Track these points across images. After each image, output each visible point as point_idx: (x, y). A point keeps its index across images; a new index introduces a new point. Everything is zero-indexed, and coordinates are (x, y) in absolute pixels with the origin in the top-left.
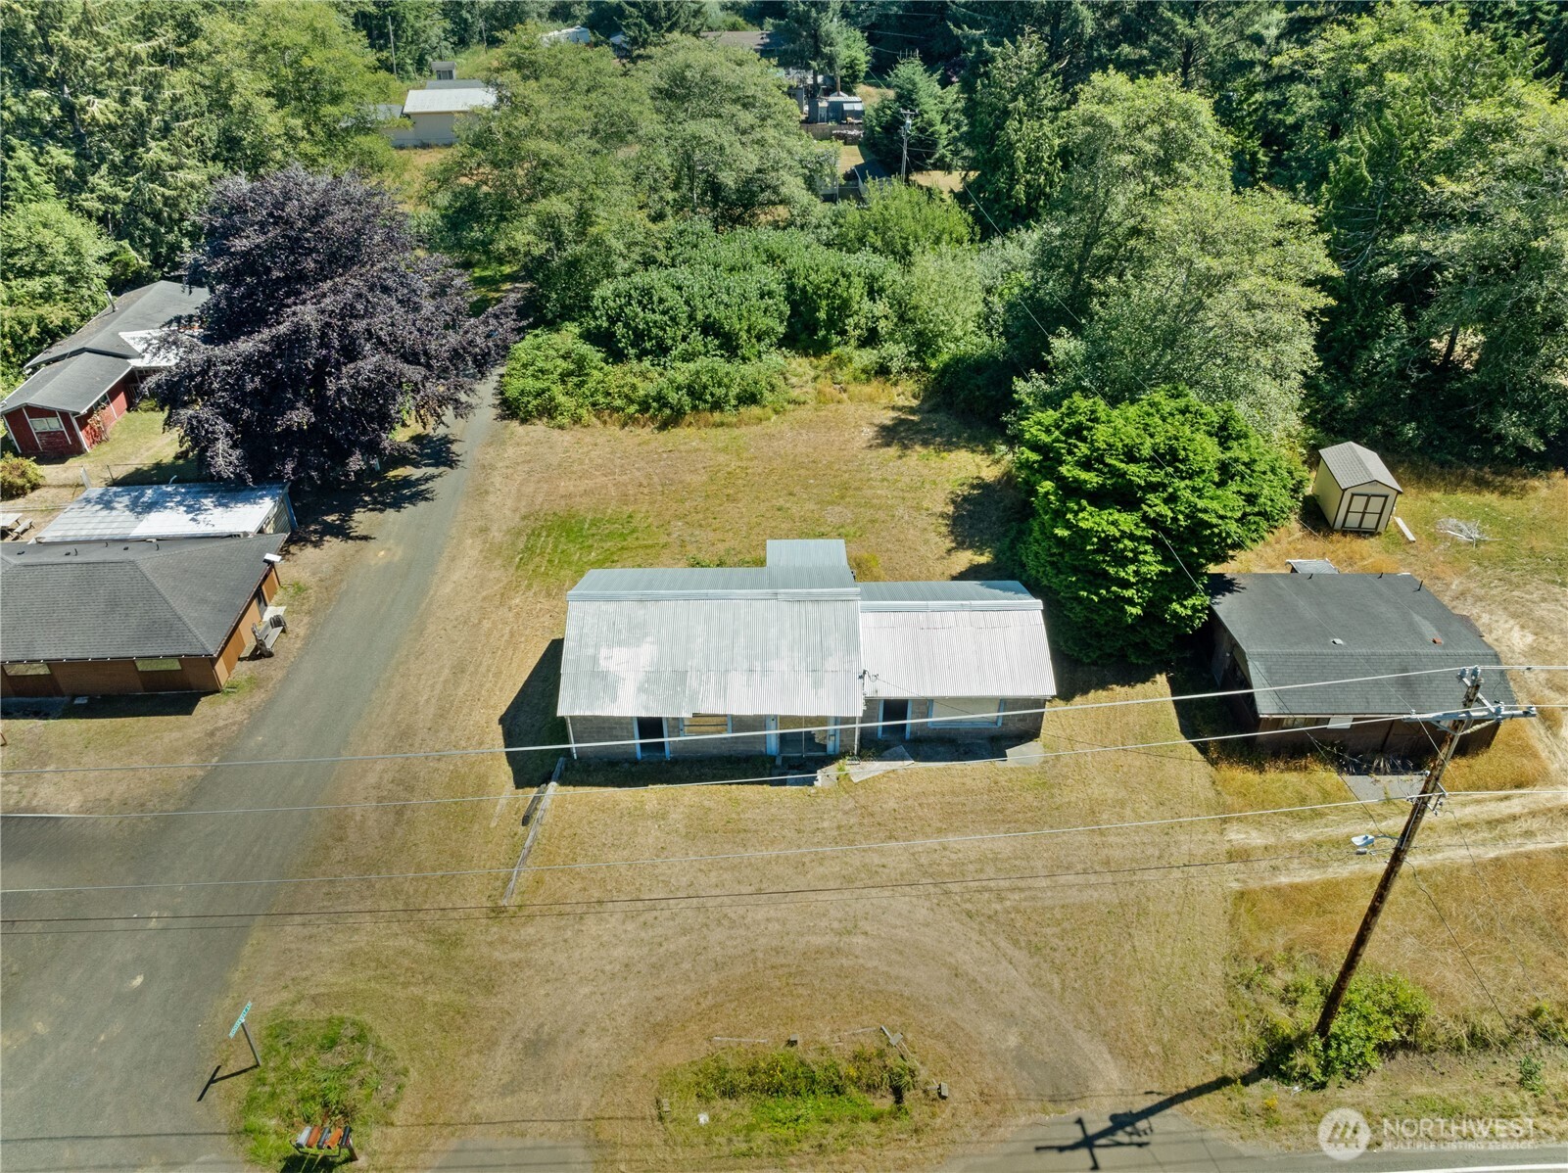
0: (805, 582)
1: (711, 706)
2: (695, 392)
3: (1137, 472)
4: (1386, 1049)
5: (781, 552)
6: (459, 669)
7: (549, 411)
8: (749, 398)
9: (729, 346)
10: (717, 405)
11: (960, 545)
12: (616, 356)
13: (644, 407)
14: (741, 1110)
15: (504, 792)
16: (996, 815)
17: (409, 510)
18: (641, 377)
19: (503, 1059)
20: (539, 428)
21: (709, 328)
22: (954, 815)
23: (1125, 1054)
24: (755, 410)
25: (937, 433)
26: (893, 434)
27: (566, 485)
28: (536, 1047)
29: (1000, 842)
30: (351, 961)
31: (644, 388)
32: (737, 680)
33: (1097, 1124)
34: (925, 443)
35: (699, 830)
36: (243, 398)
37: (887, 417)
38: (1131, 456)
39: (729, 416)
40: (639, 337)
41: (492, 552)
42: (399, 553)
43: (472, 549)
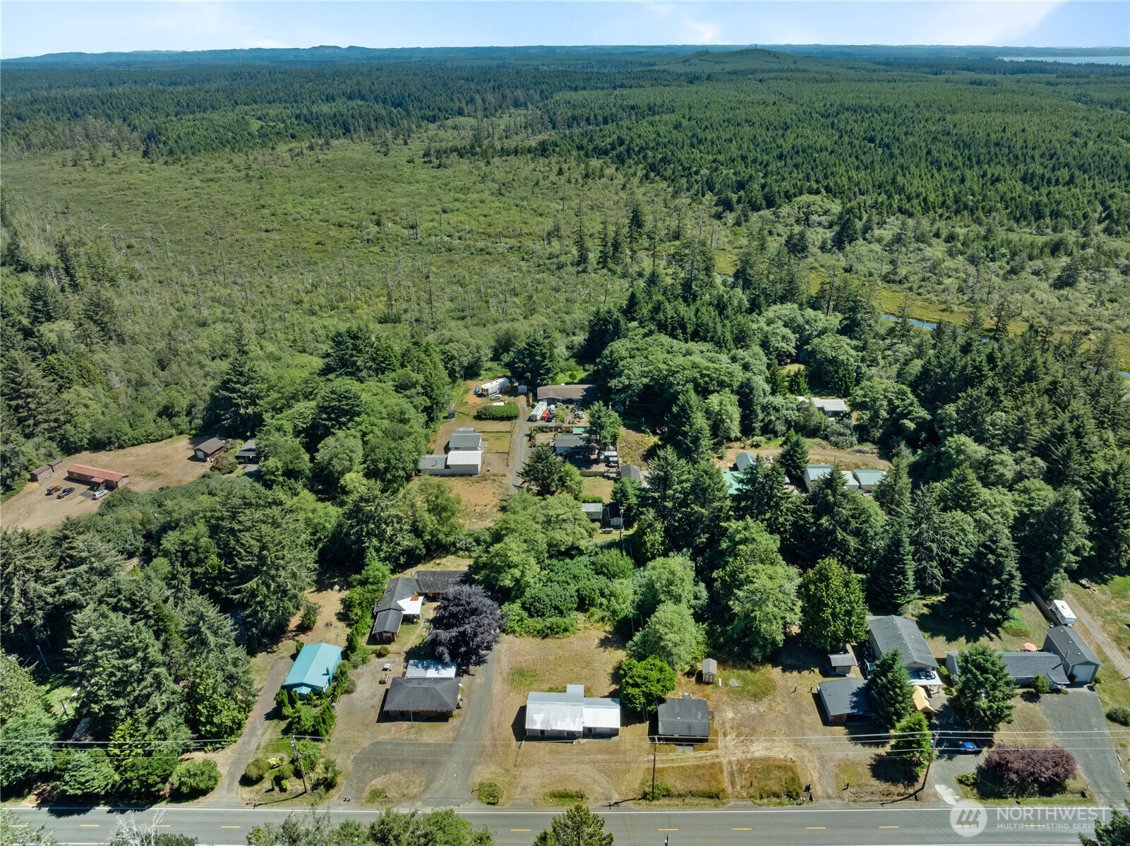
0: (573, 700)
1: (554, 728)
2: (551, 628)
3: (639, 681)
4: (664, 796)
5: (571, 688)
6: (501, 713)
7: (514, 632)
8: (566, 630)
9: (561, 613)
10: (557, 633)
11: (613, 683)
12: (531, 616)
13: (538, 632)
14: (557, 799)
15: (514, 742)
16: (607, 751)
17: (482, 666)
18: (537, 623)
19: (519, 790)
20: (511, 637)
21: (556, 608)
22: (599, 751)
23: (619, 794)
24: (567, 634)
25: (615, 642)
26: (604, 643)
27: (520, 658)
28: (524, 788)
29: (607, 757)
30: (491, 773)
31: (539, 627)
32: (559, 722)
33: (612, 803)
34: (611, 646)
35: (551, 752)
36: (451, 644)
37: (603, 635)
38: (639, 677)
39: (560, 635)
40: (537, 612)
41: (504, 680)
42: (483, 680)
43: (499, 679)
